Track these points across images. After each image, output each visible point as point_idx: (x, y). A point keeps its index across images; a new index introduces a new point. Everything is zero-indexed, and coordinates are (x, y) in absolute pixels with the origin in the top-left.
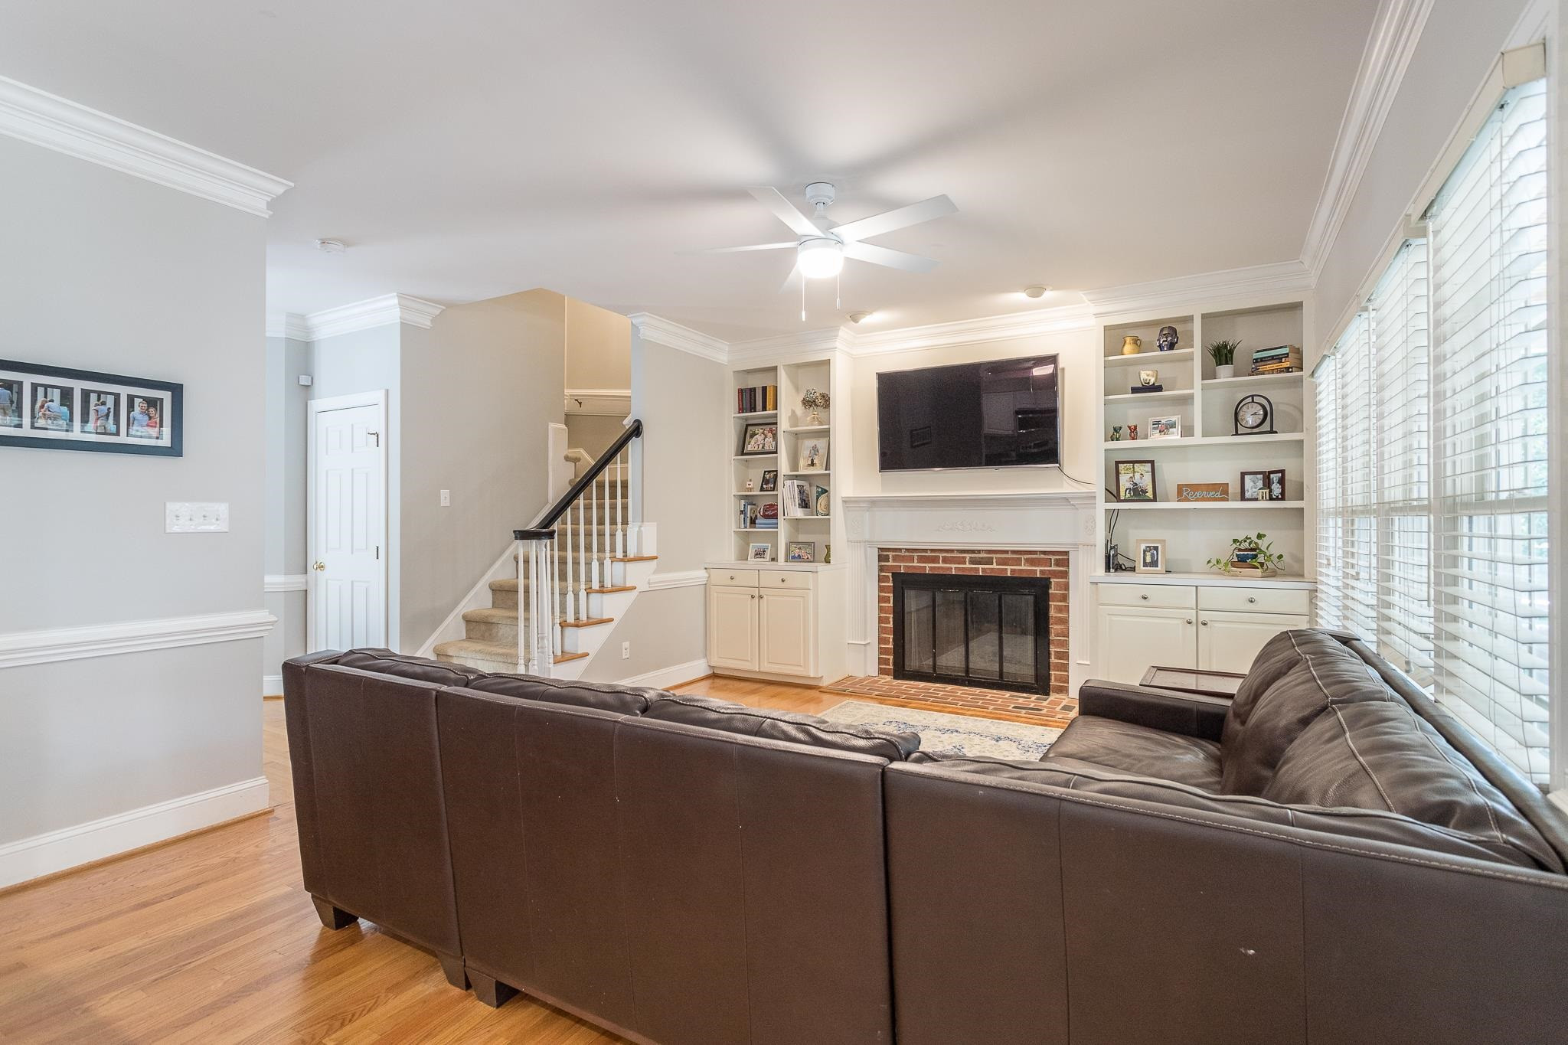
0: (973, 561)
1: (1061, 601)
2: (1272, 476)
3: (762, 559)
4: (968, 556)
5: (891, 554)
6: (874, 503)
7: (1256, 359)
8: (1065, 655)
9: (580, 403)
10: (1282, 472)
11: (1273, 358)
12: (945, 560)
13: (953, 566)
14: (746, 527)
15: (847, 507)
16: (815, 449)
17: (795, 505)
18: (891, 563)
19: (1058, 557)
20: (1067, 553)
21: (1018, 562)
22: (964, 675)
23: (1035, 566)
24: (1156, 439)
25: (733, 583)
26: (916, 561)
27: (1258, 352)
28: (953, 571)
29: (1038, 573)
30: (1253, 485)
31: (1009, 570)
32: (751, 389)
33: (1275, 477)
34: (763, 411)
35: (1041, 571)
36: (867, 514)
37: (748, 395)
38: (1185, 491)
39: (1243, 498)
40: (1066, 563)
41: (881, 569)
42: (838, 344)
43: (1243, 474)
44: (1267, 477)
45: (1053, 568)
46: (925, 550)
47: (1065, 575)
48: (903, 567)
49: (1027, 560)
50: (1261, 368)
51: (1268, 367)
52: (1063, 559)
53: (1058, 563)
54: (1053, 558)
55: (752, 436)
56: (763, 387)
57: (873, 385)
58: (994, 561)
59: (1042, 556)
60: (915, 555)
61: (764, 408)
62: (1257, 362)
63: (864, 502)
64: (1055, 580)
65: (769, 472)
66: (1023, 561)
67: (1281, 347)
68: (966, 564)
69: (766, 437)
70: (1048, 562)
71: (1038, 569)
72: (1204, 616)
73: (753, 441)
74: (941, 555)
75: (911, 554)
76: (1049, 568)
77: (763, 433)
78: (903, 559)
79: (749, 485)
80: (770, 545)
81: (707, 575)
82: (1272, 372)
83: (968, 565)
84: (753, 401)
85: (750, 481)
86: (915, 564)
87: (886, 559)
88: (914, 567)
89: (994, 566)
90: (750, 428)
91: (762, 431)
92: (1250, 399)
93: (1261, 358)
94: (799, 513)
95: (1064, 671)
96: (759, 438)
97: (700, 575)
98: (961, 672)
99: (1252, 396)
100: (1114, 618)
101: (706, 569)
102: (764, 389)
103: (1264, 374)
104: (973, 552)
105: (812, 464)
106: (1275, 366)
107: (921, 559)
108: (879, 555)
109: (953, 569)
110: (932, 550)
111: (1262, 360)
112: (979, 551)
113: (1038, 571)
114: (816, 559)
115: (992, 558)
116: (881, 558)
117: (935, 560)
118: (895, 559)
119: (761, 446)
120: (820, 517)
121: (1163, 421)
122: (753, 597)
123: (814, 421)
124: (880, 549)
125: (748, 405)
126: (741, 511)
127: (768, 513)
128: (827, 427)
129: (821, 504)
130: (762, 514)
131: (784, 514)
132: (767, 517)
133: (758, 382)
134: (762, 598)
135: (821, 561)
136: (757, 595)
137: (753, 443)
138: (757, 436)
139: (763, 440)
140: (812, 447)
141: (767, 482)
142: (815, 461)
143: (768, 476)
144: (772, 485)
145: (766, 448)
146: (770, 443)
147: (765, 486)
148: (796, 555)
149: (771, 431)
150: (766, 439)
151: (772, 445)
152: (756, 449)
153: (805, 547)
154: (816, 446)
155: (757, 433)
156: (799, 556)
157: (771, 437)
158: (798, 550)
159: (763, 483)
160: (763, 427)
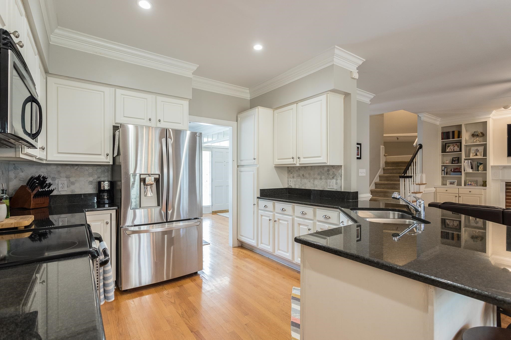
3: (454, 185)
9: (398, 139)
14: (444, 175)
15: (492, 169)
16: (477, 150)
17: (469, 168)
25: (447, 192)
32: (447, 132)
34: (453, 139)
36: (501, 171)
37: (446, 135)
41: (507, 189)
42: (491, 115)
55: (448, 147)
56: (453, 131)
57: (506, 127)
61: (453, 138)
63: (501, 167)
65: (455, 158)
69: (454, 147)
73: (449, 148)
77: (453, 146)
79: (447, 162)
80: (456, 181)
81: (435, 190)
84: (448, 136)
85: (447, 161)
90: (447, 144)
94: (471, 171)
96: (452, 147)
97: (433, 190)
101: (434, 187)
102: (453, 132)
105: (476, 155)
108: (506, 184)
114: (478, 185)
116: (506, 186)
119: (452, 150)
120: (480, 172)
122: (456, 196)
123: (478, 141)
124: (506, 182)
125: (446, 137)
126: (442, 170)
127: (456, 171)
128: (485, 143)
129: (481, 167)
130: (453, 171)
131: (464, 171)
132: (456, 172)
133: (451, 130)
134: (460, 197)
135: (483, 186)
136: (458, 196)
137: (449, 149)
138: (450, 147)
139: (454, 148)
140: (476, 150)
141: (455, 161)
142: (477, 154)
143: (454, 159)
144: (457, 162)
145: (455, 150)
146: (456, 148)
147: (453, 162)
148: (469, 184)
149: (456, 145)
150: (455, 148)
151: (458, 149)
152: (451, 151)
153: (473, 181)
154: (478, 149)
155: (451, 146)
156: (471, 184)
157: (458, 147)
158: (470, 182)
159: (453, 161)
160: (453, 144)
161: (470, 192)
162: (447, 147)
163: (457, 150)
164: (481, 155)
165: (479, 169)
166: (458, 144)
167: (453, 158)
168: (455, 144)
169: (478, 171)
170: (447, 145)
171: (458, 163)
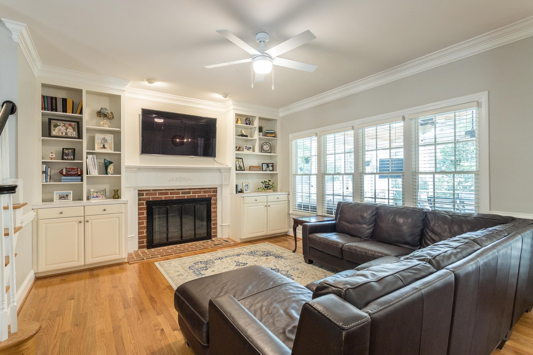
0: (183, 193)
1: (214, 205)
2: (269, 165)
3: (69, 201)
4: (181, 191)
5: (145, 193)
6: (139, 169)
7: (266, 132)
8: (216, 224)
10: (273, 164)
11: (270, 133)
12: (171, 194)
13: (175, 196)
14: (46, 182)
16: (105, 140)
17: (95, 169)
18: (145, 197)
19: (213, 190)
20: (216, 188)
21: (200, 192)
22: (180, 239)
23: (206, 193)
24: (246, 152)
26: (157, 195)
27: (267, 130)
28: (175, 198)
29: (207, 196)
30: (265, 167)
31: (197, 196)
32: (52, 98)
33: (270, 165)
34: (63, 112)
35: (208, 195)
36: (135, 174)
37: (50, 103)
38: (251, 168)
39: (262, 170)
40: (216, 191)
41: (139, 200)
42: (126, 88)
43: (263, 164)
44: (268, 165)
45: (212, 194)
46: (162, 190)
47: (216, 196)
48: (151, 198)
49: (203, 191)
50: (268, 135)
51: (269, 135)
52: (215, 190)
53: (213, 192)
54: (212, 190)
55: (56, 126)
56: (63, 99)
57: (140, 112)
58: (191, 192)
59: (208, 190)
60: (157, 192)
61: (65, 111)
62: (266, 133)
63: (136, 168)
64: (213, 198)
65: (67, 149)
66: (202, 192)
67: (272, 131)
68: (180, 194)
69: (67, 128)
70: (210, 192)
71: (207, 194)
72: (269, 204)
73: (57, 129)
74: (169, 191)
75: (155, 192)
76: (211, 194)
77: (64, 126)
78: (151, 194)
79: (52, 155)
81: (36, 213)
82: (270, 136)
83: (181, 195)
84: (54, 105)
85: (52, 153)
86: (157, 196)
87: (142, 195)
88: (157, 198)
89: (191, 194)
91: (63, 124)
92: (265, 143)
93: (267, 132)
95: (215, 229)
97: (32, 215)
98: (180, 238)
99: (266, 142)
100: (248, 208)
101: (33, 209)
102: (64, 101)
103: (268, 137)
104: (183, 189)
105: (104, 147)
106: (271, 135)
107: (160, 194)
108: (138, 193)
109: (175, 197)
110: (165, 190)
111: (268, 133)
112: (185, 189)
113: (207, 195)
115: (190, 191)
116: (139, 195)
117: (166, 194)
118: (147, 194)
119: (64, 134)
120: (110, 175)
121: (248, 146)
122: (80, 222)
123: (105, 125)
124: (139, 190)
125: (50, 107)
126: (43, 172)
127: (72, 173)
128: (118, 129)
129: (111, 168)
130: (64, 173)
131: (87, 174)
132: (71, 175)
133: (60, 95)
134: (87, 221)
135: (114, 198)
136: (83, 220)
137: (57, 131)
138: (59, 127)
139: (66, 130)
140: (103, 138)
141: (67, 155)
142: (106, 146)
143: (66, 152)
144: (72, 157)
145: (69, 135)
146: (71, 132)
147: (65, 157)
148: (95, 196)
149: (70, 125)
150: (68, 130)
151: (75, 134)
152: (60, 134)
153: (100, 192)
154: (106, 138)
155: (60, 125)
156: (97, 197)
157: (74, 129)
158: (96, 194)
159: (63, 155)
160: (65, 122)
161: (105, 210)
162: (52, 126)
163: (73, 135)
164: (111, 149)
165: (109, 170)
166: (73, 124)
167: (63, 149)
168: (68, 123)
169: (107, 174)
170: (53, 122)
171: (74, 160)
